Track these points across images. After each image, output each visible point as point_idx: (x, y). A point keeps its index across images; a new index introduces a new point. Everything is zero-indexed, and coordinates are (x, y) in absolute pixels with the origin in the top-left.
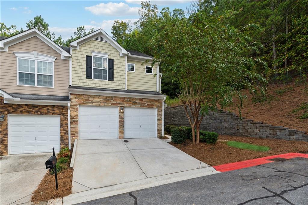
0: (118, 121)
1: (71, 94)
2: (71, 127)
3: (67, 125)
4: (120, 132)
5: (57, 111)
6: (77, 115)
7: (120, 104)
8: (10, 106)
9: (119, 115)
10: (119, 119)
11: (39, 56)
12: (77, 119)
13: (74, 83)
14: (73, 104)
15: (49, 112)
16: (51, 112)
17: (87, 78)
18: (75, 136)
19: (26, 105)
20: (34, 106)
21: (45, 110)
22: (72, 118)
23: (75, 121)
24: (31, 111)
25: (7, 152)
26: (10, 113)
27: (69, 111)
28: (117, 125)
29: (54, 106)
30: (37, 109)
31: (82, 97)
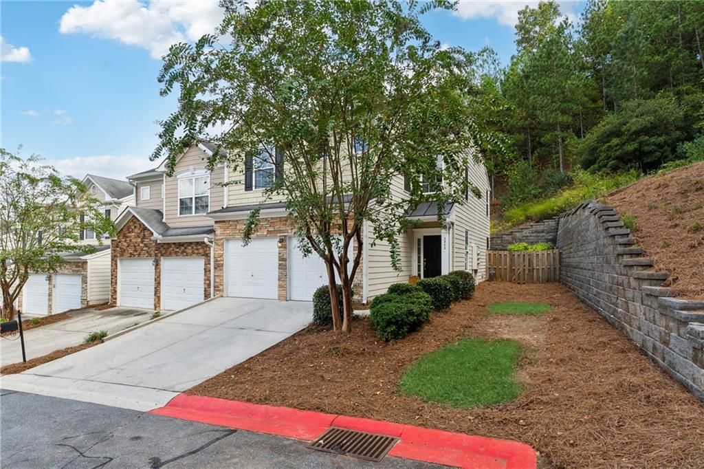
0: (278, 265)
1: (216, 222)
2: (215, 276)
3: (210, 271)
4: (280, 286)
5: (201, 251)
6: (222, 256)
7: (280, 231)
8: (162, 246)
9: (280, 254)
10: (279, 260)
11: (196, 172)
12: (222, 262)
13: (231, 202)
14: (217, 238)
15: (193, 253)
16: (195, 251)
17: (246, 190)
18: (219, 291)
19: (174, 244)
20: (181, 245)
21: (189, 250)
22: (216, 261)
23: (219, 266)
24: (178, 252)
25: (159, 306)
26: (162, 255)
27: (212, 249)
28: (275, 273)
29: (198, 243)
30: (183, 248)
31: (227, 225)
